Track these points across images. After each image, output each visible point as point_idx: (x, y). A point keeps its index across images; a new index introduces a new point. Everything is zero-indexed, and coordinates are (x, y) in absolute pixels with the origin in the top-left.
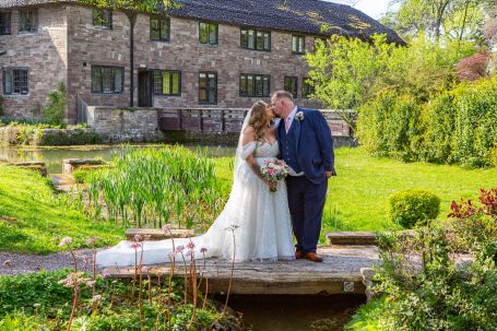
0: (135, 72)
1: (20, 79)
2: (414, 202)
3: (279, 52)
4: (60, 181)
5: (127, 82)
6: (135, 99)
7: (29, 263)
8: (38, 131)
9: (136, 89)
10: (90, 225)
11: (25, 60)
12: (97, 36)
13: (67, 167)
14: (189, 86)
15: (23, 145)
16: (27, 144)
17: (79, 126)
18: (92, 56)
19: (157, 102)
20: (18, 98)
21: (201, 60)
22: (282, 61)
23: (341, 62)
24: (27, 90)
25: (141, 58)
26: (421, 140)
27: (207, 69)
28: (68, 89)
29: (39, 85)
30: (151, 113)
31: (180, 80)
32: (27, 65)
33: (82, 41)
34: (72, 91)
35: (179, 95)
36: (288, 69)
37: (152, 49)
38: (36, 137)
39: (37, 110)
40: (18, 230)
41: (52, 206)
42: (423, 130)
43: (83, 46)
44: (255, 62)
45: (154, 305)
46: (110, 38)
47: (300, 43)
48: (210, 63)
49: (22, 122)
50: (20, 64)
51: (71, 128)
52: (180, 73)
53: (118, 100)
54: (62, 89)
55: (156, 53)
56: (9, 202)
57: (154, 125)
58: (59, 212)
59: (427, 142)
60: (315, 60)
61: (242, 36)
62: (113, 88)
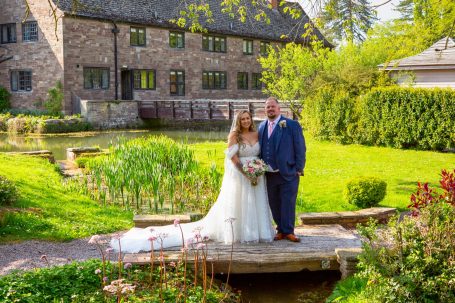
0: (119, 71)
1: (25, 79)
2: (366, 186)
3: (233, 53)
4: (66, 167)
5: (113, 80)
6: (119, 93)
7: (56, 250)
8: (41, 122)
9: (120, 86)
10: (99, 210)
11: (28, 64)
12: (88, 43)
13: (71, 154)
14: (162, 82)
15: (29, 133)
16: (33, 132)
17: (74, 117)
18: (84, 60)
19: (137, 95)
20: (24, 94)
21: (171, 61)
22: (235, 60)
23: (288, 64)
24: (31, 87)
25: (124, 60)
26: (356, 127)
27: (176, 68)
28: (65, 86)
29: (41, 83)
30: (133, 104)
31: (155, 77)
32: (30, 67)
33: (75, 47)
34: (68, 88)
35: (154, 89)
36: (240, 66)
37: (132, 53)
38: (39, 126)
39: (39, 104)
40: (43, 220)
41: (65, 193)
42: (357, 119)
43: (76, 52)
44: (214, 62)
45: (170, 288)
46: (97, 45)
47: (250, 46)
48: (178, 63)
49: (28, 114)
50: (24, 67)
51: (69, 118)
52: (155, 72)
53: (106, 95)
54: (60, 86)
55: (135, 56)
56: (30, 191)
57: (135, 114)
58: (71, 198)
59: (360, 128)
60: (267, 62)
61: (203, 40)
62: (101, 85)
